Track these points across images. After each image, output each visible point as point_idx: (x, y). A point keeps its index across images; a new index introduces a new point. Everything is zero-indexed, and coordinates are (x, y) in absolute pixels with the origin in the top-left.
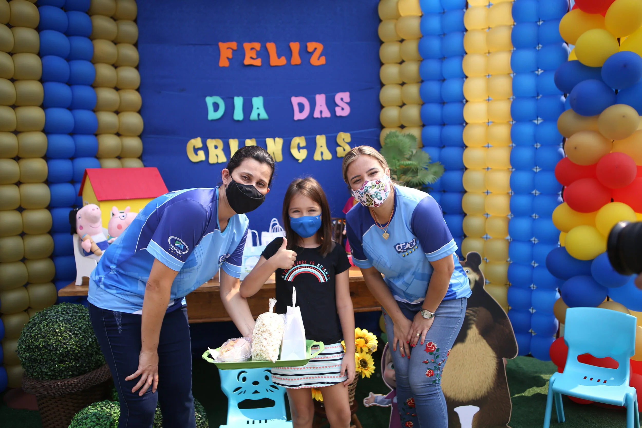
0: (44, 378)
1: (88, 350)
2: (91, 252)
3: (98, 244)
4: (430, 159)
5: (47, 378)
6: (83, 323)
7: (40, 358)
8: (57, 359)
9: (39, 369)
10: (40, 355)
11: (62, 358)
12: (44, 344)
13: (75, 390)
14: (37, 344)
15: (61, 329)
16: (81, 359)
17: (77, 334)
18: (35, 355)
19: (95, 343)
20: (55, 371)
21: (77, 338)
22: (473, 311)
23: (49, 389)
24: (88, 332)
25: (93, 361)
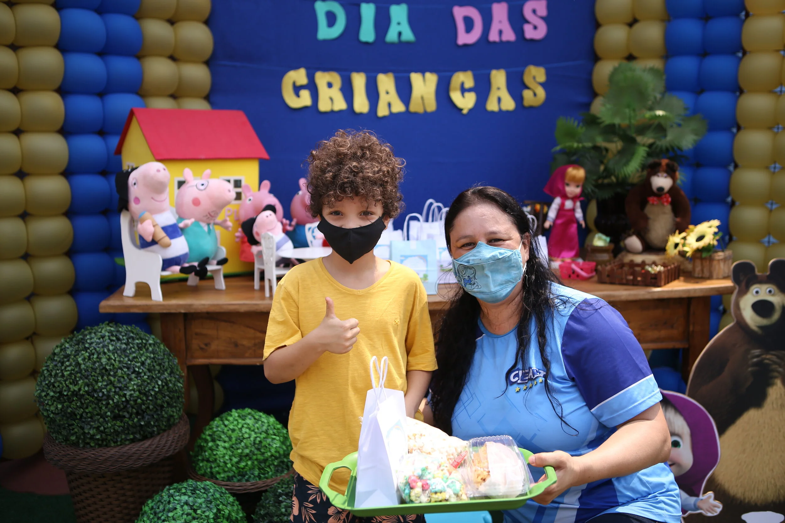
0: (88, 444)
1: (156, 399)
2: (154, 242)
3: (165, 229)
4: (686, 109)
5: (92, 444)
6: (145, 354)
7: (81, 412)
8: (109, 414)
9: (79, 429)
10: (80, 408)
11: (117, 411)
12: (86, 389)
13: (138, 464)
14: (76, 388)
15: (113, 365)
16: (147, 414)
17: (138, 373)
18: (72, 406)
19: (166, 387)
20: (107, 432)
21: (140, 380)
22: (778, 357)
23: (98, 462)
24: (155, 371)
25: (163, 417)
